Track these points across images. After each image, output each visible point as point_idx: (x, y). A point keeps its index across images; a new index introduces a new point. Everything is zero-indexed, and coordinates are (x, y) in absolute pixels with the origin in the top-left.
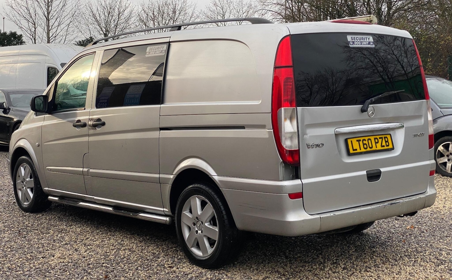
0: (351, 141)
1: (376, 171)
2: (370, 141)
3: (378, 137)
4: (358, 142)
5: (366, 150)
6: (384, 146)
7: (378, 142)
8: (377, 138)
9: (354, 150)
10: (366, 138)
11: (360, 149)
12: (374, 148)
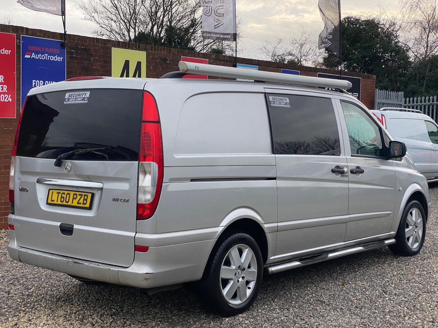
0: (53, 192)
1: (68, 226)
2: (68, 195)
3: (78, 193)
4: (58, 194)
5: (61, 203)
6: (80, 204)
7: (75, 199)
8: (76, 195)
9: (52, 201)
10: (66, 192)
11: (57, 202)
12: (70, 203)
